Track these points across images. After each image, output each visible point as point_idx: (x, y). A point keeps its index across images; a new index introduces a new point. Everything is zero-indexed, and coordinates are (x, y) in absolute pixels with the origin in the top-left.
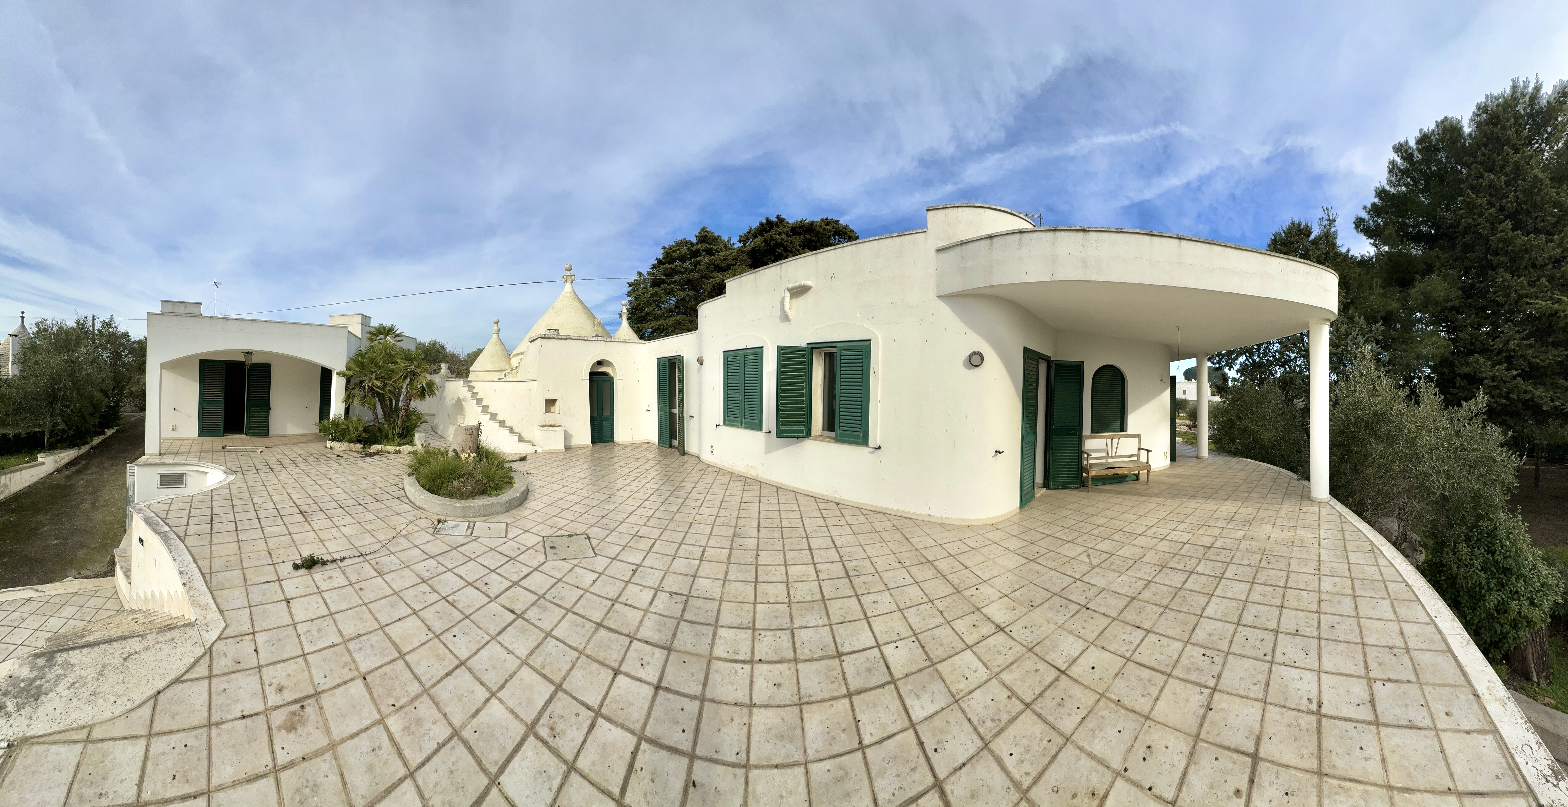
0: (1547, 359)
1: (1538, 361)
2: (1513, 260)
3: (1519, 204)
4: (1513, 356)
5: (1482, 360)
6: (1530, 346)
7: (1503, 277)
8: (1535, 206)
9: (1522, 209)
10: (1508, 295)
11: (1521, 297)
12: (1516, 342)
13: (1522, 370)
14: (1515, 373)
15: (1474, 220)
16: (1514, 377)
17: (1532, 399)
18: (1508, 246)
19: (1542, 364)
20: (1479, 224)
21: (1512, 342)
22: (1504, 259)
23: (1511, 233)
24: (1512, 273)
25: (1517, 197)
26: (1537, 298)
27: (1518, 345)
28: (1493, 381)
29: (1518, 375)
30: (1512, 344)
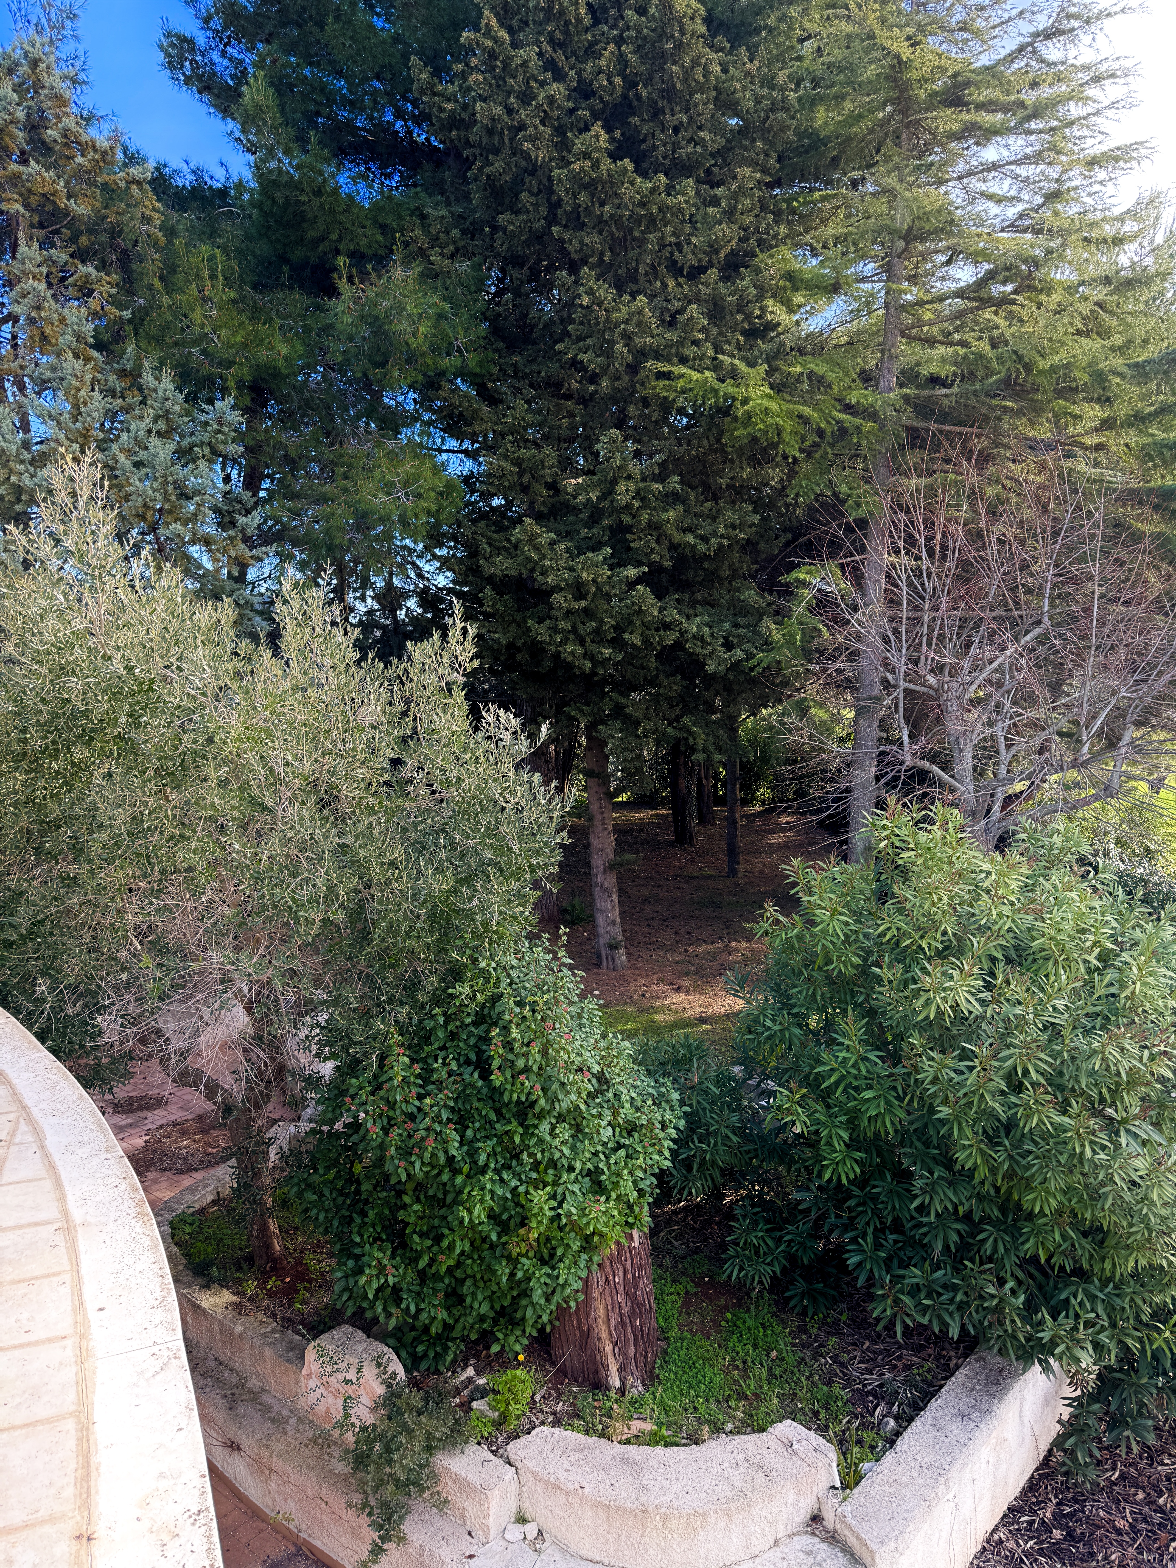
0: (715, 534)
1: (690, 538)
2: (618, 245)
3: (629, 83)
4: (629, 529)
5: (545, 537)
6: (672, 499)
7: (590, 292)
8: (669, 93)
9: (638, 97)
10: (606, 351)
11: (642, 354)
12: (632, 486)
13: (650, 565)
14: (632, 572)
15: (510, 111)
16: (632, 584)
17: (678, 645)
18: (602, 205)
19: (702, 547)
20: (522, 127)
21: (621, 487)
22: (593, 239)
23: (607, 164)
24: (620, 286)
25: (621, 59)
26: (683, 361)
27: (637, 495)
28: (580, 595)
29: (638, 580)
30: (624, 492)
